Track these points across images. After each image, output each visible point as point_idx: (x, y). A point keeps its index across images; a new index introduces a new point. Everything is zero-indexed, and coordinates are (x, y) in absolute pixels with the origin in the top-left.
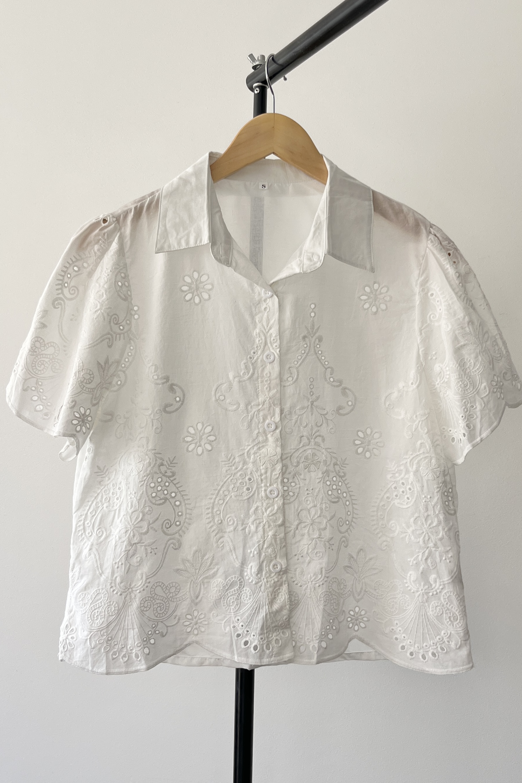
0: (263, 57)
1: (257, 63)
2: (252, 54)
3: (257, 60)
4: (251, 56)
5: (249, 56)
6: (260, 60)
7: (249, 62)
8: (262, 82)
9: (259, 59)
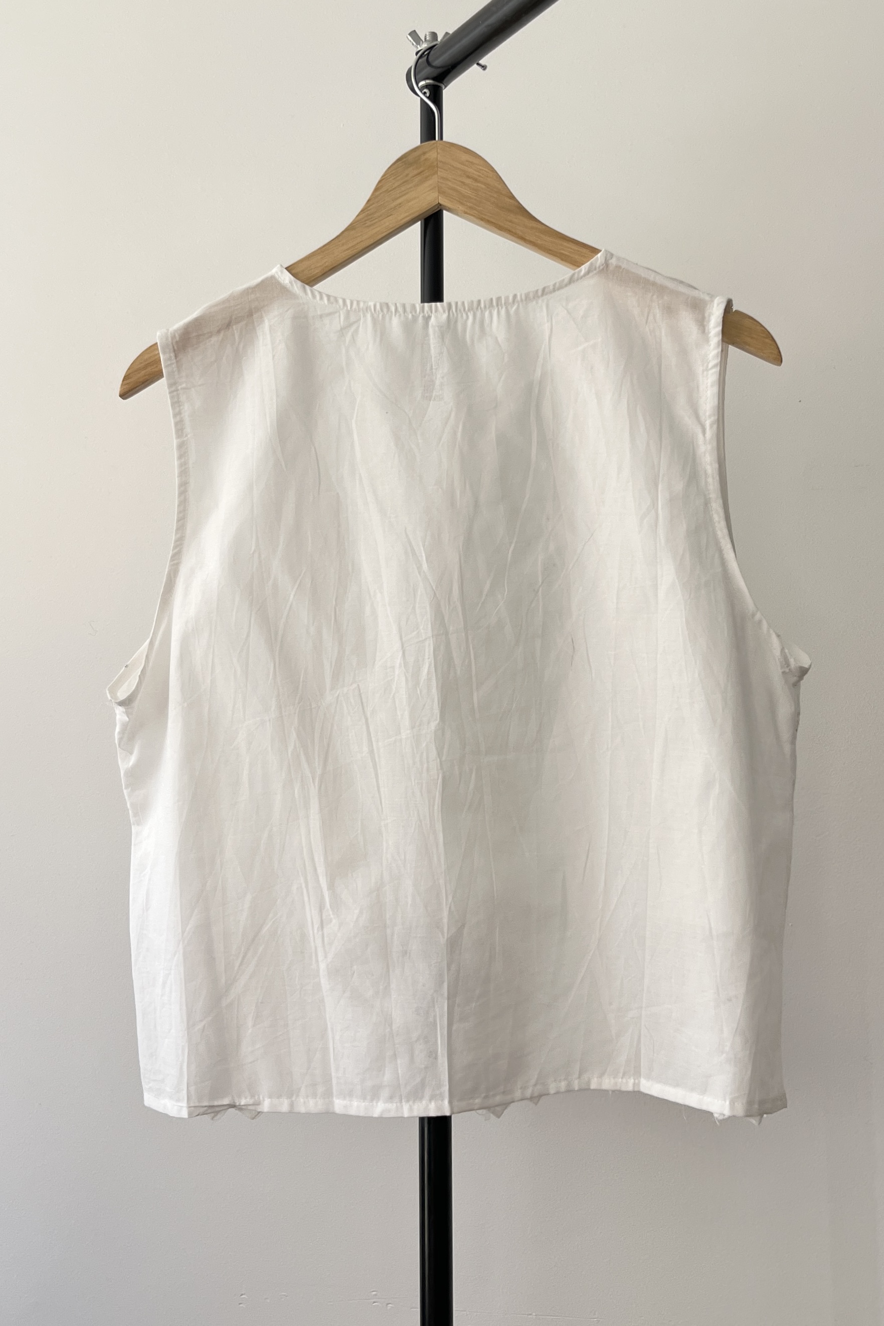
0: (434, 35)
1: (424, 46)
2: (415, 31)
3: (424, 40)
4: (414, 34)
5: (410, 34)
6: (429, 41)
7: (412, 45)
8: (434, 79)
9: (428, 39)
